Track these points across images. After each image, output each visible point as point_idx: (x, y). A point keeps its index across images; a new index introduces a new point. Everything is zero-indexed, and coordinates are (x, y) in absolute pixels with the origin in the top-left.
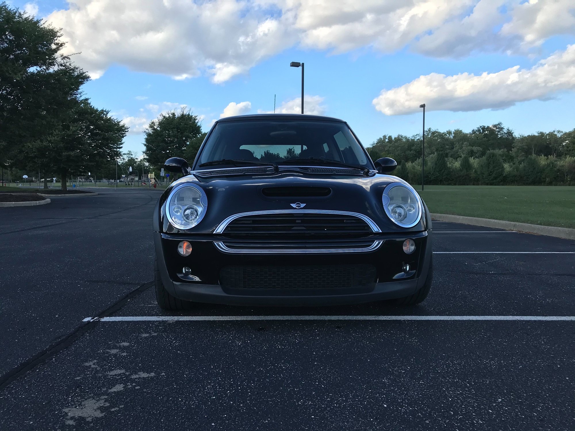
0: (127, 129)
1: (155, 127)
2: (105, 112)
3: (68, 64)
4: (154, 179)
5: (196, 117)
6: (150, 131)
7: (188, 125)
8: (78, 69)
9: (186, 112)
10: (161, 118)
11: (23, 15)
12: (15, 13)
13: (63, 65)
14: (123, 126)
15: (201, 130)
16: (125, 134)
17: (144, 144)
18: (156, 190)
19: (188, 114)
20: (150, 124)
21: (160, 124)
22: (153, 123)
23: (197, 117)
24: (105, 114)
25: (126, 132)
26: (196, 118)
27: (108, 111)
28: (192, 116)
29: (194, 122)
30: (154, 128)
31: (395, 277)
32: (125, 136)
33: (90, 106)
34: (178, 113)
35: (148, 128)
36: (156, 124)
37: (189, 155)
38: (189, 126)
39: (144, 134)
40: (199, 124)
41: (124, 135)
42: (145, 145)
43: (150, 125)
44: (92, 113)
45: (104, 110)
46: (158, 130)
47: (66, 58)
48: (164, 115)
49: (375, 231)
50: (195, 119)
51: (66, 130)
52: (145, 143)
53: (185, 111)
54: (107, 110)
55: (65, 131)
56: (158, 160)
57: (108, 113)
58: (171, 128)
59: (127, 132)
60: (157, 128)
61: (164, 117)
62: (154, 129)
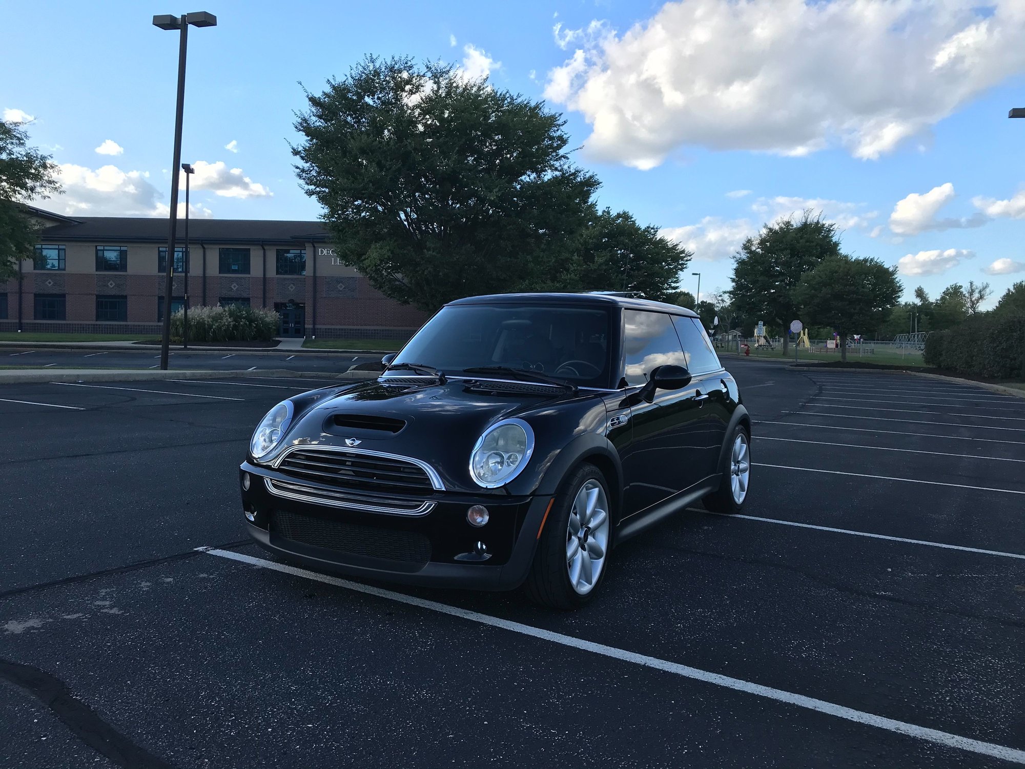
0: (690, 256)
1: (753, 248)
2: (652, 230)
3: (566, 167)
4: (765, 337)
5: (831, 226)
6: (744, 256)
7: (813, 242)
8: (582, 172)
9: (813, 218)
10: (764, 231)
11: (516, 99)
12: (504, 99)
13: (559, 168)
14: (683, 252)
15: (839, 249)
16: (685, 264)
17: (731, 278)
18: (750, 361)
19: (815, 221)
20: (745, 243)
21: (763, 242)
22: (749, 241)
23: (833, 227)
24: (653, 233)
25: (687, 261)
26: (831, 229)
27: (657, 228)
28: (824, 225)
29: (827, 236)
30: (751, 250)
31: (456, 558)
32: (686, 268)
33: (632, 221)
34: (797, 220)
35: (741, 250)
36: (754, 243)
37: (800, 298)
38: (814, 244)
39: (733, 261)
40: (834, 239)
41: (685, 266)
42: (733, 280)
43: (744, 245)
44: (630, 234)
45: (652, 226)
46: (757, 252)
47: (562, 158)
48: (770, 226)
49: (436, 488)
50: (830, 231)
51: (588, 263)
52: (734, 277)
53: (810, 217)
54: (655, 227)
55: (588, 265)
56: (753, 306)
57: (657, 231)
58: (780, 249)
59: (690, 260)
60: (755, 250)
61: (771, 230)
62: (751, 252)
